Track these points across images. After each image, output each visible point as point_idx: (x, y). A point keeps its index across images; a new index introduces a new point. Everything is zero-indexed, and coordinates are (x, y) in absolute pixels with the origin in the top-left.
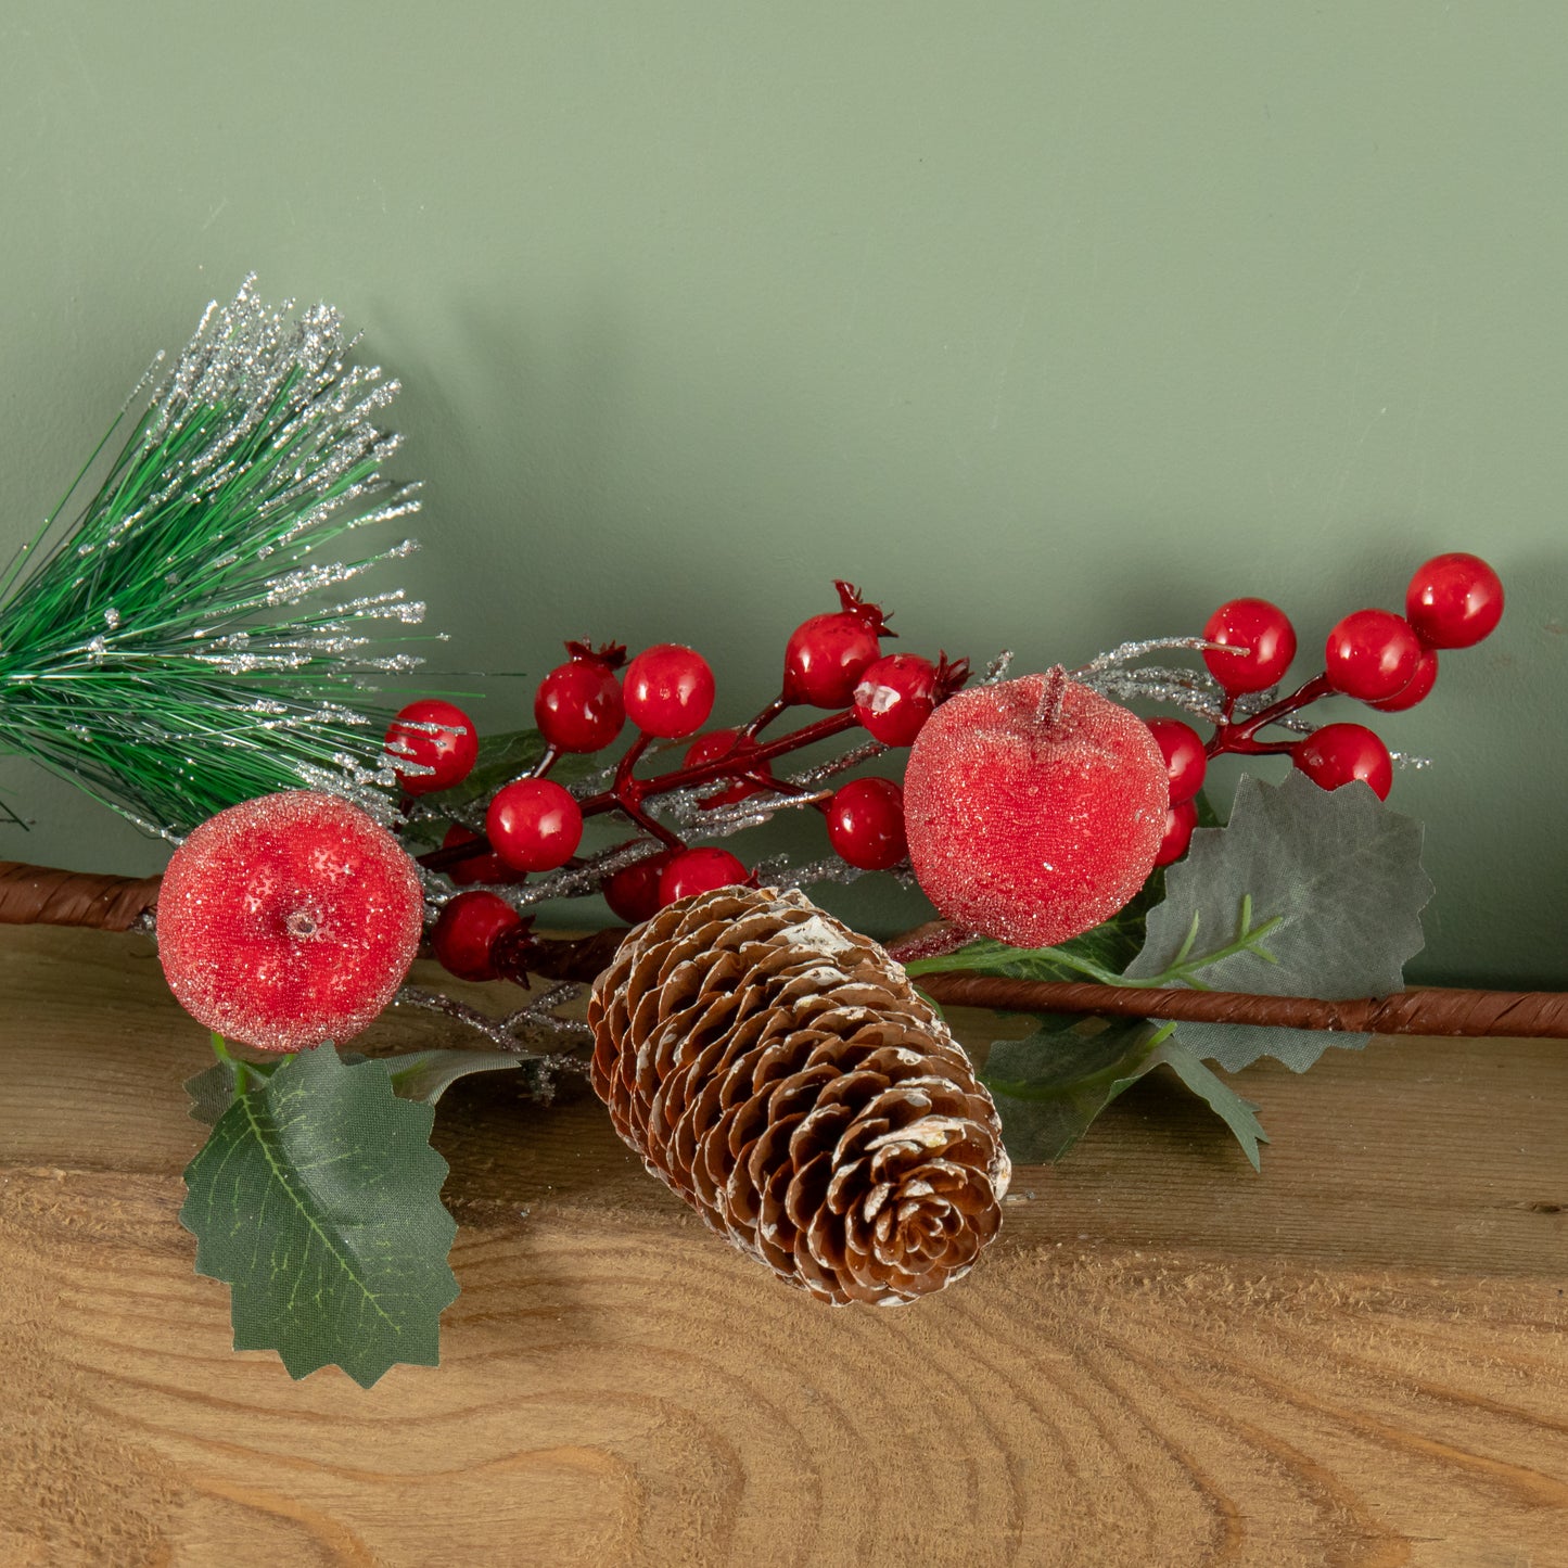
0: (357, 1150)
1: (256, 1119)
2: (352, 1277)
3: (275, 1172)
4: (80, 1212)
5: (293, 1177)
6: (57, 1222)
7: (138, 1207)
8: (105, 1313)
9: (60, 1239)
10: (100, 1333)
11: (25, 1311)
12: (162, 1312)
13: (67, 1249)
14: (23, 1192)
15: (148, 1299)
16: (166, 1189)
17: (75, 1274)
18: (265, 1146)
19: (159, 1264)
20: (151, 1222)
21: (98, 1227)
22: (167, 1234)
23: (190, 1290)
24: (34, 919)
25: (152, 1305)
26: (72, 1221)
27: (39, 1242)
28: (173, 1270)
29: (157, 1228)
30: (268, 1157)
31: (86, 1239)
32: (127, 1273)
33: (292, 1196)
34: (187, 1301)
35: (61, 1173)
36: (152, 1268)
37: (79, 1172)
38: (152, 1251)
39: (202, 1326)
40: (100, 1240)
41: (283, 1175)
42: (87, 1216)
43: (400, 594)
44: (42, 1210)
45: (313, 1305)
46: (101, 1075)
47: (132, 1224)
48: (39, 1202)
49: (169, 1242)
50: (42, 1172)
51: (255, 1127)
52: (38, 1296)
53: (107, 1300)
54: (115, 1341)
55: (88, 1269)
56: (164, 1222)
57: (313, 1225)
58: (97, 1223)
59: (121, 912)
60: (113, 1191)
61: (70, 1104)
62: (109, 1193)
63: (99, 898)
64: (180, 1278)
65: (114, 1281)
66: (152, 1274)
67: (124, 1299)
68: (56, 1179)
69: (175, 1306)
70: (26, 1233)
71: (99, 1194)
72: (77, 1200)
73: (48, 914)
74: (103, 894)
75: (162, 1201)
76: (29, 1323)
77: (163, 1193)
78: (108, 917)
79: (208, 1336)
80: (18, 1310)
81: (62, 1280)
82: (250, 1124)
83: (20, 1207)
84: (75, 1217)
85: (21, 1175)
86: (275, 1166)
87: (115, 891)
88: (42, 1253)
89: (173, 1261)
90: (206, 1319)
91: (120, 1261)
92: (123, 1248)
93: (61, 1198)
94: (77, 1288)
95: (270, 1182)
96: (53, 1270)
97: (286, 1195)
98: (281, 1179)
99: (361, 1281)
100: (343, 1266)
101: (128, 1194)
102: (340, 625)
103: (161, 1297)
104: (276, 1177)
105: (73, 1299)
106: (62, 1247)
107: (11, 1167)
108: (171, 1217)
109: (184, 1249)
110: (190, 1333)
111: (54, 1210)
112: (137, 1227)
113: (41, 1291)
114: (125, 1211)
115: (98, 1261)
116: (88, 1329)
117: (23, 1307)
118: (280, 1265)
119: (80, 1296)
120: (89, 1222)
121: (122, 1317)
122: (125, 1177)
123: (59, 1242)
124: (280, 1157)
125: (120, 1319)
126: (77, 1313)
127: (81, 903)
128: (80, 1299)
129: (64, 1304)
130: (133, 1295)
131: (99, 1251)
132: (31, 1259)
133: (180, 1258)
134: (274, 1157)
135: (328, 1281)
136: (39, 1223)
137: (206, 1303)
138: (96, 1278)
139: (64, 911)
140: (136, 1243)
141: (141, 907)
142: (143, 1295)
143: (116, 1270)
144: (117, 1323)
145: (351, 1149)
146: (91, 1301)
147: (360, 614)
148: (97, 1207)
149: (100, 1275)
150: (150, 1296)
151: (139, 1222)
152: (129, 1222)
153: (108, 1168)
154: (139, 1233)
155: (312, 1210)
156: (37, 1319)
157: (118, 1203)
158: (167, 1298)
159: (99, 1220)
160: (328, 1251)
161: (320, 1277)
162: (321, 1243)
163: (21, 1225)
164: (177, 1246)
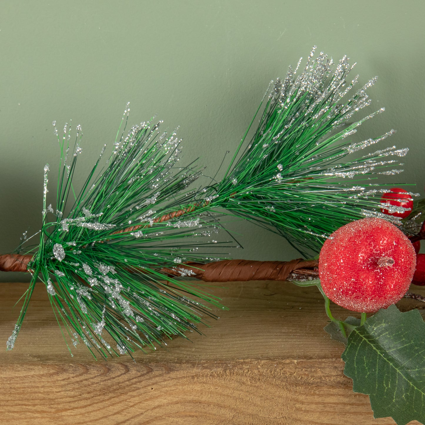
0: (412, 342)
1: (364, 336)
2: (416, 388)
3: (379, 353)
4: (305, 374)
5: (386, 355)
6: (296, 378)
7: (327, 371)
8: (313, 411)
9: (297, 385)
10: (311, 419)
11: (282, 414)
12: (335, 409)
13: (299, 388)
14: (282, 369)
15: (330, 405)
16: (336, 364)
17: (302, 398)
18: (372, 345)
19: (335, 391)
20: (332, 375)
21: (312, 379)
22: (338, 379)
23: (346, 400)
24: (252, 278)
25: (331, 407)
26: (302, 378)
27: (289, 387)
28: (341, 393)
29: (335, 378)
30: (374, 348)
31: (307, 384)
32: (322, 395)
33: (388, 361)
34: (344, 404)
35: (296, 361)
36: (332, 393)
37: (302, 360)
38: (333, 387)
39: (350, 413)
40: (312, 384)
41: (382, 354)
42: (308, 375)
43: (394, 147)
44: (290, 374)
45: (403, 400)
46: (283, 331)
47: (325, 377)
48: (289, 372)
49: (339, 383)
50: (288, 361)
51: (364, 339)
52: (287, 407)
53: (314, 406)
54: (316, 421)
55: (307, 395)
56: (337, 375)
57: (398, 371)
58: (311, 378)
59: (283, 273)
60: (316, 365)
61: (280, 340)
62: (315, 367)
63: (275, 269)
64: (343, 395)
65: (317, 399)
66: (332, 395)
67: (321, 405)
68: (294, 363)
69: (340, 406)
70: (284, 384)
71: (311, 367)
72: (304, 370)
73: (256, 276)
74: (277, 267)
75: (336, 367)
76: (283, 417)
77: (335, 365)
78: (279, 275)
79: (352, 417)
80: (279, 413)
81: (297, 401)
82: (363, 338)
83: (282, 374)
84: (303, 376)
85: (280, 363)
86: (379, 352)
87: (281, 266)
88: (290, 391)
89: (340, 389)
90: (352, 410)
91: (319, 391)
92: (321, 386)
93: (297, 370)
94: (303, 403)
95: (378, 357)
96: (293, 397)
97: (385, 361)
98: (382, 356)
99: (420, 389)
100: (411, 384)
101: (323, 366)
102: (372, 160)
103: (335, 403)
104: (380, 355)
105: (301, 407)
106: (298, 388)
107: (275, 361)
108: (340, 373)
109: (345, 384)
110: (345, 416)
111: (295, 374)
112: (327, 378)
113: (289, 405)
114: (323, 372)
115: (311, 392)
116: (306, 418)
117: (281, 412)
118: (387, 385)
119: (304, 406)
120: (308, 377)
121: (320, 412)
122: (320, 360)
123: (296, 386)
124: (378, 347)
125: (318, 413)
126: (302, 412)
127: (269, 271)
128: (304, 407)
129: (298, 409)
130: (324, 403)
131: (312, 388)
132: (284, 393)
133: (343, 388)
134: (377, 348)
135: (407, 390)
136: (289, 380)
137: (352, 404)
138: (310, 398)
139: (262, 275)
140: (326, 384)
141: (291, 271)
142: (328, 403)
143: (318, 395)
144: (317, 414)
145: (410, 342)
146: (308, 407)
147: (381, 155)
148: (311, 371)
149: (311, 397)
150: (331, 403)
151: (327, 376)
152: (324, 376)
153: (311, 358)
154: (328, 380)
155: (397, 365)
156: (286, 416)
157: (319, 370)
158: (338, 404)
159: (312, 377)
160: (404, 379)
161: (403, 389)
162: (402, 377)
163: (282, 381)
164: (342, 384)
